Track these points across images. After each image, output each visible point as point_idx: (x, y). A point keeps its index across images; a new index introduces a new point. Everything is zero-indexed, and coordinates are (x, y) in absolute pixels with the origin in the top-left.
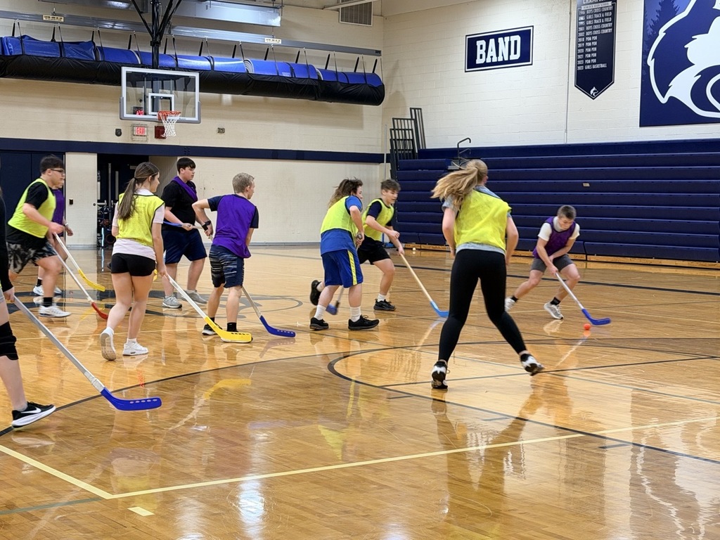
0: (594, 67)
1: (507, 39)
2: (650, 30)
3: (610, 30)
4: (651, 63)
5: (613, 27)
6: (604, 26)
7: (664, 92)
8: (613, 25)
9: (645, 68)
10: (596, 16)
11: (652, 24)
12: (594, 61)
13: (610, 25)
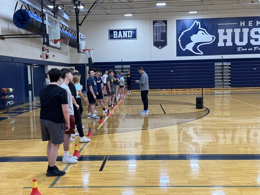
0: (160, 41)
1: (126, 32)
2: (179, 33)
3: (165, 32)
4: (179, 41)
5: (166, 31)
6: (163, 30)
7: (184, 48)
8: (166, 30)
9: (178, 42)
10: (160, 28)
11: (179, 31)
12: (160, 39)
13: (165, 30)
